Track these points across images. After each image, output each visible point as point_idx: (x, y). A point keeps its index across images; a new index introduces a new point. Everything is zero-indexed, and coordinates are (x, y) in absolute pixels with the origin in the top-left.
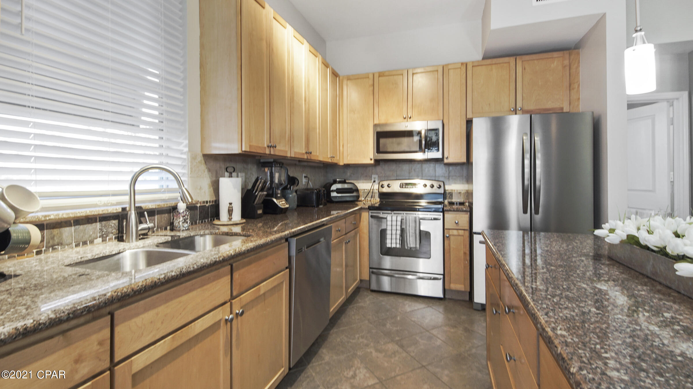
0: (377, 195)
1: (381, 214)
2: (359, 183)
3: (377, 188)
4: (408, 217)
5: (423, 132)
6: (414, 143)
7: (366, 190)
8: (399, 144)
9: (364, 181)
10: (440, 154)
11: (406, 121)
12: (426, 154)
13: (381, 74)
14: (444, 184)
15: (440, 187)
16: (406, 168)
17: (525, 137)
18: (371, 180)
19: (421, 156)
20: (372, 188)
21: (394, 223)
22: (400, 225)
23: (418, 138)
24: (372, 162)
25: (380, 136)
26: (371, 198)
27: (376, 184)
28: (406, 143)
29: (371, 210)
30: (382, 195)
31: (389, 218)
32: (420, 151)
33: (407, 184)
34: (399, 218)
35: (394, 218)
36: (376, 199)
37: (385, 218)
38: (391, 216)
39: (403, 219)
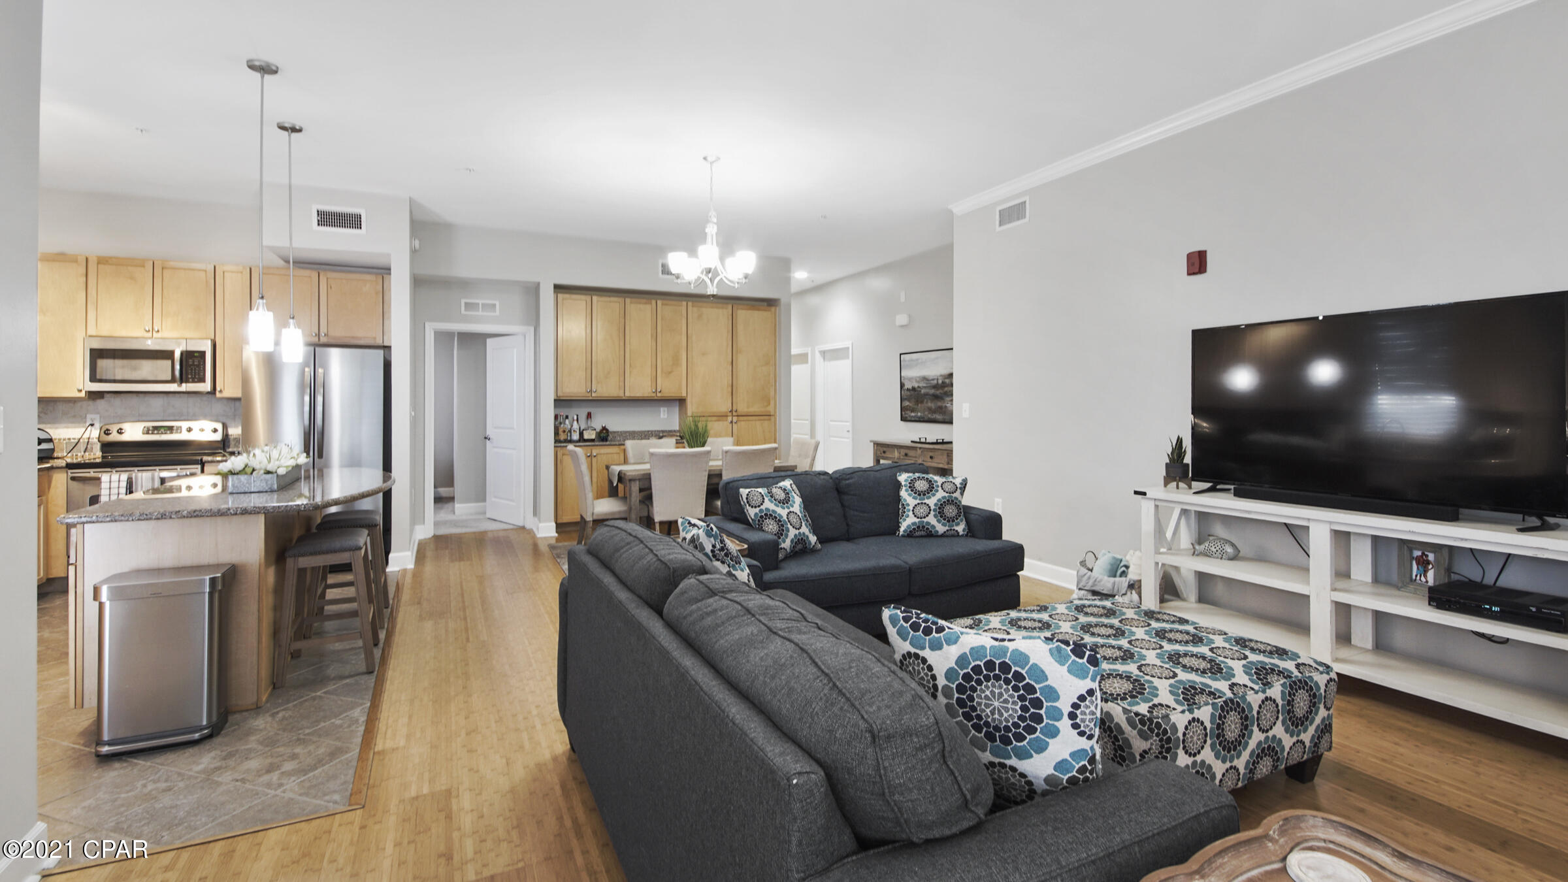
0: (96, 447)
1: (91, 473)
2: (57, 428)
3: (97, 436)
4: (140, 474)
5: (177, 355)
6: (162, 368)
7: (73, 439)
8: (135, 369)
9: (70, 425)
10: (206, 386)
11: (150, 335)
12: (184, 385)
13: (102, 261)
14: (225, 427)
15: (215, 431)
16: (157, 403)
17: (307, 369)
18: (85, 422)
19: (173, 387)
20: (86, 435)
21: (114, 485)
22: (125, 485)
23: (169, 362)
24: (83, 394)
25: (97, 355)
26: (85, 452)
27: (95, 429)
28: (146, 368)
29: (72, 469)
30: (107, 447)
31: (105, 478)
32: (173, 380)
33: (156, 429)
34: (124, 477)
35: (115, 477)
36: (95, 454)
37: (99, 479)
38: (109, 474)
39: (132, 478)
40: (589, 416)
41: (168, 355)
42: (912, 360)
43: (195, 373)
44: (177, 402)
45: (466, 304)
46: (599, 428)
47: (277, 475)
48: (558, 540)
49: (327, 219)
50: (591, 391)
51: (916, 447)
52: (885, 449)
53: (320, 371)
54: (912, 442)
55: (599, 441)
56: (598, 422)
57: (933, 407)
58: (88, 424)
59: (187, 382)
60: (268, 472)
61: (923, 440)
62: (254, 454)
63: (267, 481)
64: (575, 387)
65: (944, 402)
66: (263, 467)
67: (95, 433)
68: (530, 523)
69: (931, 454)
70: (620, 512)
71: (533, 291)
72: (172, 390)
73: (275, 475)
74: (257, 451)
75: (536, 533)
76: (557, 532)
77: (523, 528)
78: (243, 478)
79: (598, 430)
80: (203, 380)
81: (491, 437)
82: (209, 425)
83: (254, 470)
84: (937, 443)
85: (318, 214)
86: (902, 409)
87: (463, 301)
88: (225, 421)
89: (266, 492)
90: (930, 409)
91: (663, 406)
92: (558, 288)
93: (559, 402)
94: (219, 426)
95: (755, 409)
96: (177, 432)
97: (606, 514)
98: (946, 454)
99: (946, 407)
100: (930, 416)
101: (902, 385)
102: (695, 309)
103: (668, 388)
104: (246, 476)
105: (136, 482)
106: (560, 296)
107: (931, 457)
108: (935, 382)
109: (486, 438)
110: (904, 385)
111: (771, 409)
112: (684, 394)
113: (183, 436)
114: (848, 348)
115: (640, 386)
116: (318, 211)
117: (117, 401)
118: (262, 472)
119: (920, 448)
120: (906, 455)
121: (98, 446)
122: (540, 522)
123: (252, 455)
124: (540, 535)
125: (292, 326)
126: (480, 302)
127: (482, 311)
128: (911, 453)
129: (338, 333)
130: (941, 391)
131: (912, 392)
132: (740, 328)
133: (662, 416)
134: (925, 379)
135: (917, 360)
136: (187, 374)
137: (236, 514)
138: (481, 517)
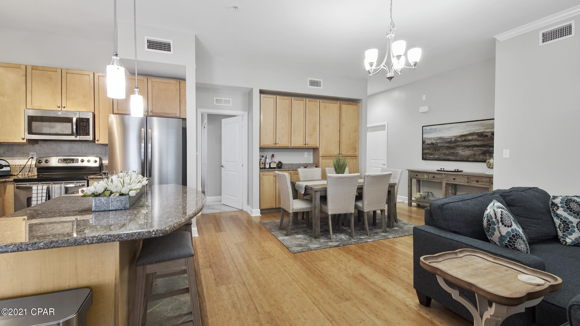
0: (35, 170)
1: (28, 185)
2: (14, 159)
3: (35, 164)
4: (54, 186)
5: (74, 120)
6: (66, 128)
7: (23, 165)
8: (52, 127)
9: (21, 158)
10: (90, 138)
11: (60, 109)
12: (78, 137)
13: (34, 68)
14: (101, 159)
15: (96, 162)
16: (66, 146)
17: (143, 130)
18: (29, 156)
19: (73, 138)
20: (29, 163)
21: (40, 191)
22: (46, 192)
23: (71, 124)
24: (25, 141)
25: (31, 119)
26: (29, 172)
27: (34, 160)
28: (59, 127)
29: (17, 182)
30: (40, 170)
31: (34, 187)
32: (72, 134)
33: (65, 160)
34: (45, 187)
35: (40, 187)
36: (34, 173)
37: (31, 188)
38: (36, 185)
39: (49, 188)
40: (273, 156)
41: (69, 120)
42: (432, 129)
43: (84, 130)
44: (76, 146)
45: (216, 100)
46: (277, 162)
47: (129, 197)
48: (261, 218)
49: (152, 45)
50: (276, 143)
51: (442, 173)
52: (417, 174)
53: (149, 131)
54: (437, 170)
55: (278, 168)
56: (277, 159)
57: (447, 153)
58: (30, 157)
59: (80, 135)
60: (122, 195)
61: (443, 170)
62: (112, 180)
63: (121, 201)
64: (268, 142)
65: (456, 150)
66: (119, 191)
67: (34, 162)
68: (246, 208)
69: (454, 177)
70: (307, 208)
71: (250, 93)
72: (72, 139)
73: (128, 196)
74: (114, 177)
75: (250, 213)
76: (261, 214)
77: (242, 210)
78: (103, 199)
79: (277, 163)
80: (88, 134)
81: (224, 165)
82: (92, 159)
83: (111, 193)
84: (455, 171)
85: (148, 42)
86: (423, 154)
87: (215, 98)
88: (101, 157)
89: (121, 210)
90: (445, 154)
91: (305, 152)
92: (262, 92)
93: (262, 149)
94: (98, 159)
95: (350, 153)
96: (76, 162)
97: (299, 209)
98: (467, 178)
99: (457, 153)
100: (444, 157)
101: (423, 142)
102: (323, 104)
103: (311, 143)
104: (105, 198)
105: (52, 191)
106: (262, 95)
107: (454, 179)
108: (450, 140)
109: (221, 166)
110: (425, 142)
111: (356, 153)
112: (318, 146)
113: (80, 164)
114: (385, 125)
115: (298, 142)
116: (148, 41)
117: (45, 145)
118: (118, 194)
119: (445, 174)
120: (434, 177)
121: (36, 169)
122: (253, 209)
123: (110, 180)
124: (253, 215)
125: (137, 93)
126: (223, 99)
127: (224, 104)
128: (436, 176)
129: (157, 111)
130: (454, 144)
131: (431, 145)
132: (343, 114)
133: (305, 156)
134: (440, 138)
135: (436, 129)
136: (80, 131)
137: (92, 243)
138: (219, 203)
